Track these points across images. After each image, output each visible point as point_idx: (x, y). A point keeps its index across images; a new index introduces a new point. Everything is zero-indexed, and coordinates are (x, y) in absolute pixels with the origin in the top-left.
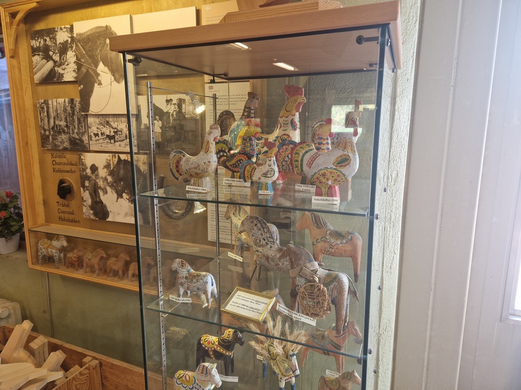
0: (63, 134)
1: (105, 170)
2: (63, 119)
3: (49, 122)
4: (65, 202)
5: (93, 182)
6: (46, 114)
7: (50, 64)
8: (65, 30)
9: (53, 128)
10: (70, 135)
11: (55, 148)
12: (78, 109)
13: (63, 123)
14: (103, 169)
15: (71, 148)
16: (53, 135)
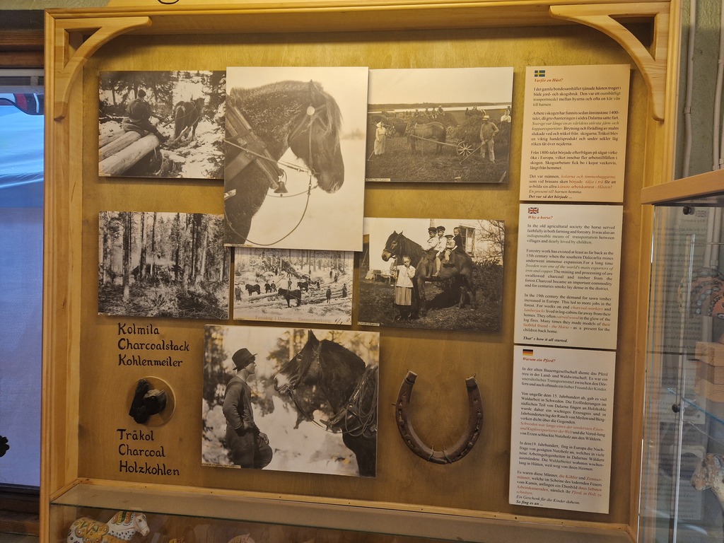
0: (162, 285)
1: (274, 362)
2: (169, 254)
3: (126, 258)
4: (145, 430)
5: (237, 387)
6: (121, 241)
7: (149, 142)
8: (199, 79)
9: (136, 272)
10: (183, 287)
11: (137, 313)
12: (211, 236)
13: (166, 263)
14: (269, 358)
15: (181, 314)
16: (133, 285)
